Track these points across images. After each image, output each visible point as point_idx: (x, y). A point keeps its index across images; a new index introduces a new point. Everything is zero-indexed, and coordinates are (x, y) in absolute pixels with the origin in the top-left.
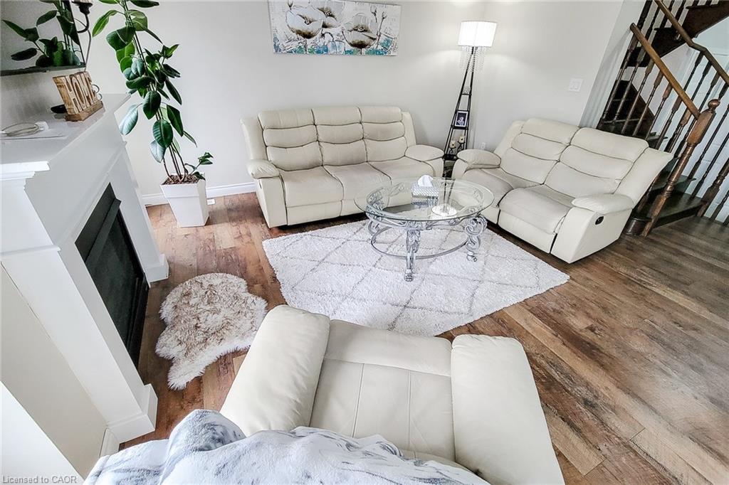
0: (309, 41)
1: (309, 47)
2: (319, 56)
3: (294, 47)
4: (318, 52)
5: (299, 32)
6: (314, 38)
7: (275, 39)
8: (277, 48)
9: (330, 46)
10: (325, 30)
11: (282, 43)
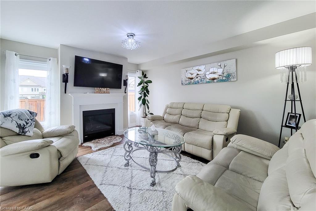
0: (192, 80)
1: (192, 82)
2: (196, 85)
3: (187, 83)
4: (196, 83)
5: (189, 78)
6: (194, 79)
7: (182, 81)
8: (182, 84)
9: (200, 81)
10: (198, 76)
11: (184, 82)
